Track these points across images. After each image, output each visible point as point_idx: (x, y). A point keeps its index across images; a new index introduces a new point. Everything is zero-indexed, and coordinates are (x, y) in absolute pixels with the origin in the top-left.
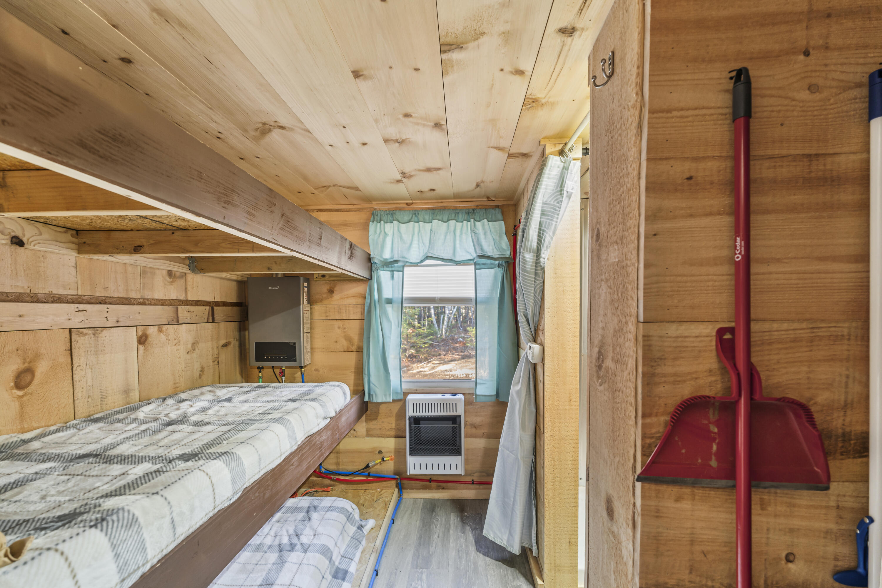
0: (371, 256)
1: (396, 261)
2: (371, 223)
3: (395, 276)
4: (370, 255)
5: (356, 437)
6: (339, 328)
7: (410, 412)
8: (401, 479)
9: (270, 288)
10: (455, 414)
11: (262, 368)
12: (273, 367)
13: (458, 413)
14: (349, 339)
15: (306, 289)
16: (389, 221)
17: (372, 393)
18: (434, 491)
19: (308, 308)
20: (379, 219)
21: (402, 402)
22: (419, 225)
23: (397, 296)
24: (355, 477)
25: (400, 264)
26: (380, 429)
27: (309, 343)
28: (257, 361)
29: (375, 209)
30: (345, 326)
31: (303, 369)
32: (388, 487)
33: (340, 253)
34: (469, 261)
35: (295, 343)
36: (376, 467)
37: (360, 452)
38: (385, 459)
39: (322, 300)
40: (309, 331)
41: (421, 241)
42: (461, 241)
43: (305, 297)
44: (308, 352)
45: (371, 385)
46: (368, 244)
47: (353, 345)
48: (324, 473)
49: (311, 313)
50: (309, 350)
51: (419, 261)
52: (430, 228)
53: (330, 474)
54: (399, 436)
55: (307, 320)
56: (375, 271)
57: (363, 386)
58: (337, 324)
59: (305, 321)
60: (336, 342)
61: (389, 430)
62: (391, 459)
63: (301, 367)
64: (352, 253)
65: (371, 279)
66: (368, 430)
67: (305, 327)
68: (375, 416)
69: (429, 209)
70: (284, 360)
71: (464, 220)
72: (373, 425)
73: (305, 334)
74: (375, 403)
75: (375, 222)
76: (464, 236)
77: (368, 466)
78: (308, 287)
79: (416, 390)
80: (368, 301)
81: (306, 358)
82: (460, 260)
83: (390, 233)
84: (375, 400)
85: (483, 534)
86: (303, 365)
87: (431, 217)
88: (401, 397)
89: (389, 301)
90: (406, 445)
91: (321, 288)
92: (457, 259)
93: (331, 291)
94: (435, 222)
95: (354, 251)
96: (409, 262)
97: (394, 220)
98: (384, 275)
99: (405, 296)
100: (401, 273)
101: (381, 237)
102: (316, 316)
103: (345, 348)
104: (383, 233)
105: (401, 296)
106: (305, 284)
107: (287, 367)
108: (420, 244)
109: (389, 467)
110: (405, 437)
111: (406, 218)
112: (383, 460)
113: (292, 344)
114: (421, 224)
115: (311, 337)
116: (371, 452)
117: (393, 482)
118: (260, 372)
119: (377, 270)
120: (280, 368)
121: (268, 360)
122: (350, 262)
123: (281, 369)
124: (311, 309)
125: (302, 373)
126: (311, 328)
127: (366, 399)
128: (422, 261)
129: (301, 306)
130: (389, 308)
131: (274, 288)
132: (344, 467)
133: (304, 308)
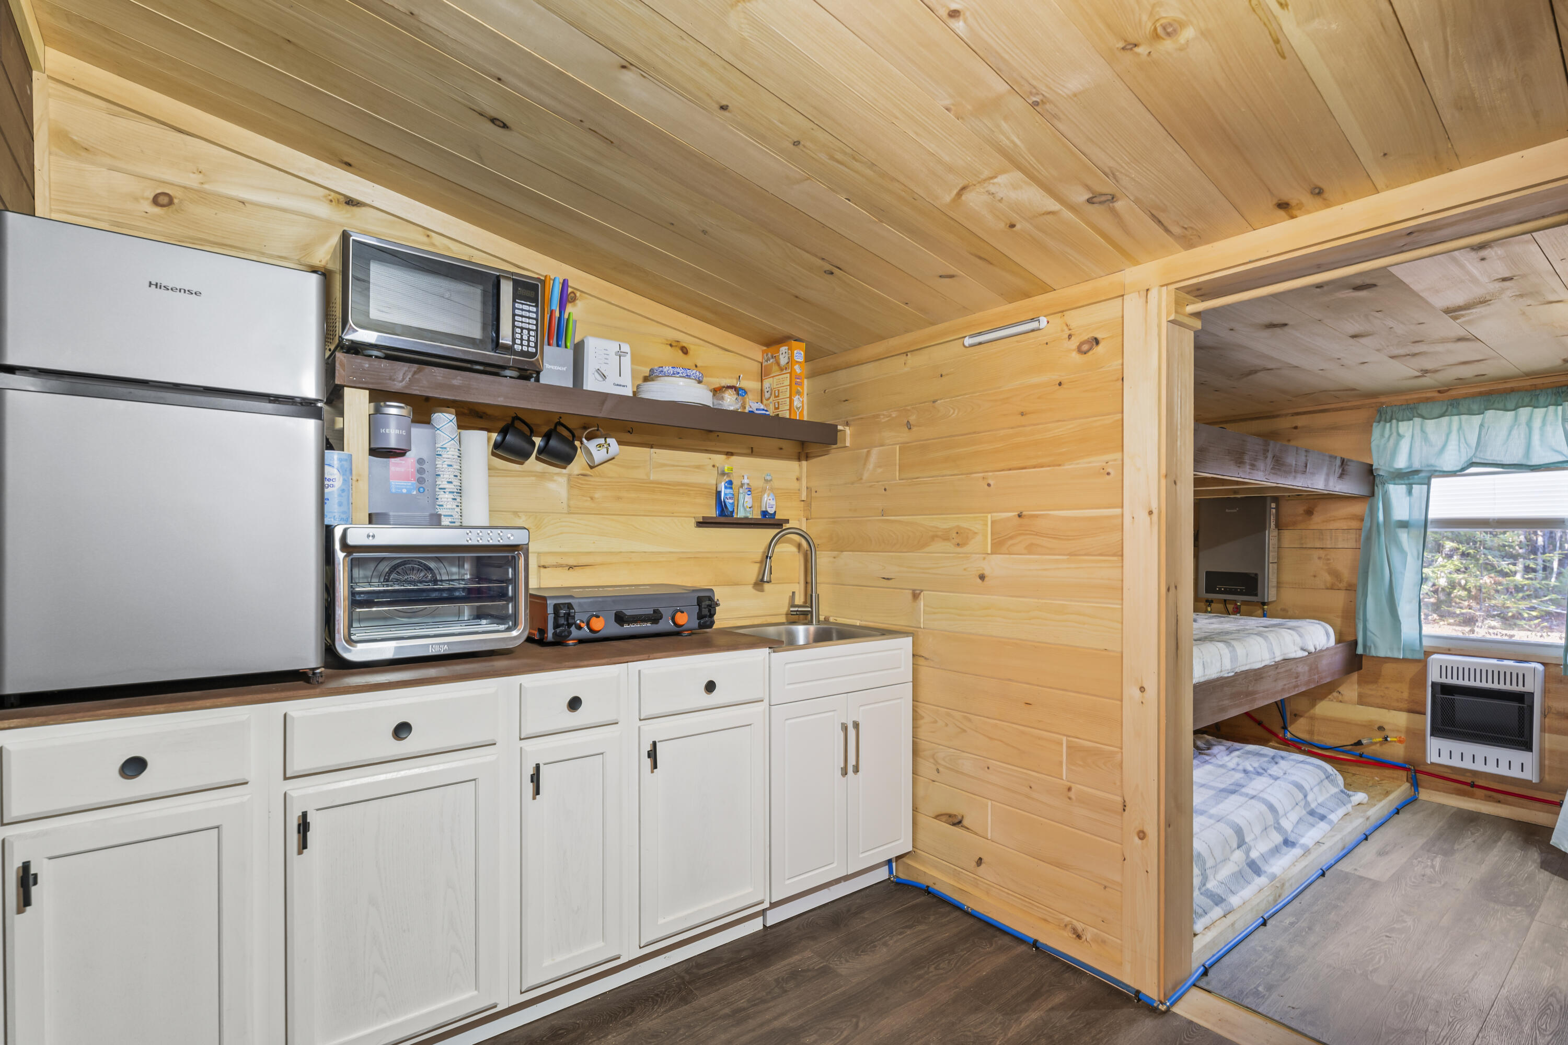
0: (1374, 468)
1: (1417, 472)
2: (1375, 424)
3: (1413, 491)
4: (1372, 466)
5: (1341, 702)
6: (1320, 558)
7: (1434, 675)
8: (1416, 771)
9: (1227, 511)
10: (1520, 688)
11: (1212, 601)
12: (1225, 601)
13: (1528, 688)
14: (1335, 574)
15: (1274, 511)
16: (1405, 418)
17: (1369, 644)
18: (1479, 801)
19: (1274, 533)
20: (1388, 417)
21: (1422, 663)
22: (1460, 420)
23: (1418, 516)
24: (1340, 755)
25: (1422, 475)
26: (1382, 697)
27: (1276, 575)
28: (1207, 592)
29: (1382, 404)
30: (1329, 557)
31: (1266, 607)
32: (1393, 778)
33: (1328, 475)
34: (1559, 465)
35: (1256, 575)
36: (1373, 747)
37: (1347, 723)
38: (1389, 739)
39: (1295, 523)
40: (1276, 561)
41: (1462, 440)
42: (1542, 435)
43: (1272, 521)
44: (1273, 587)
45: (1369, 634)
46: (1370, 450)
47: (1341, 581)
48: (1290, 740)
49: (1279, 540)
50: (1275, 584)
51: (1458, 468)
52: (1480, 422)
53: (1300, 743)
54: (1415, 710)
55: (1274, 548)
56: (1380, 486)
57: (1356, 635)
58: (1316, 554)
59: (1271, 549)
60: (1315, 576)
61: (1397, 700)
62: (1400, 741)
63: (1264, 604)
64: (1343, 470)
65: (1373, 494)
66: (1360, 696)
67: (1271, 556)
68: (1374, 678)
69: (1481, 394)
70: (1241, 593)
71: (1550, 405)
72: (1369, 690)
73: (1270, 565)
74: (1373, 657)
75: (1382, 423)
76: (1549, 429)
77: (1359, 743)
78: (1277, 508)
79: (1449, 650)
80: (1367, 523)
81: (1271, 594)
82: (1542, 463)
83: (1408, 435)
84: (1373, 653)
85: (1551, 843)
86: (1266, 601)
87: (1483, 407)
88: (1422, 656)
89: (1404, 525)
90: (1425, 726)
91: (1292, 510)
92: (1535, 461)
93: (1309, 513)
94: (1490, 413)
95: (1346, 468)
96: (1440, 471)
97: (1414, 417)
98: (1396, 492)
99: (1432, 515)
100: (1425, 487)
101: (1392, 441)
102: (1286, 543)
103: (1328, 585)
104: (1395, 434)
105: (1423, 517)
106: (1273, 505)
107: (1244, 602)
108: (1462, 446)
109: (1396, 751)
110: (1424, 714)
111: (1437, 411)
112: (1386, 739)
113: (1253, 576)
114: (1464, 417)
115: (1278, 569)
116: (1368, 726)
117: (1403, 774)
118: (1210, 605)
119: (1383, 483)
120: (1235, 602)
121: (1220, 592)
122: (1340, 481)
123: (1236, 604)
124: (1279, 534)
125: (1264, 611)
126: (1278, 558)
127: (1360, 650)
128: (1463, 469)
129: (1267, 532)
130: (1403, 535)
131: (1232, 511)
132: (1320, 738)
133: (1271, 535)
